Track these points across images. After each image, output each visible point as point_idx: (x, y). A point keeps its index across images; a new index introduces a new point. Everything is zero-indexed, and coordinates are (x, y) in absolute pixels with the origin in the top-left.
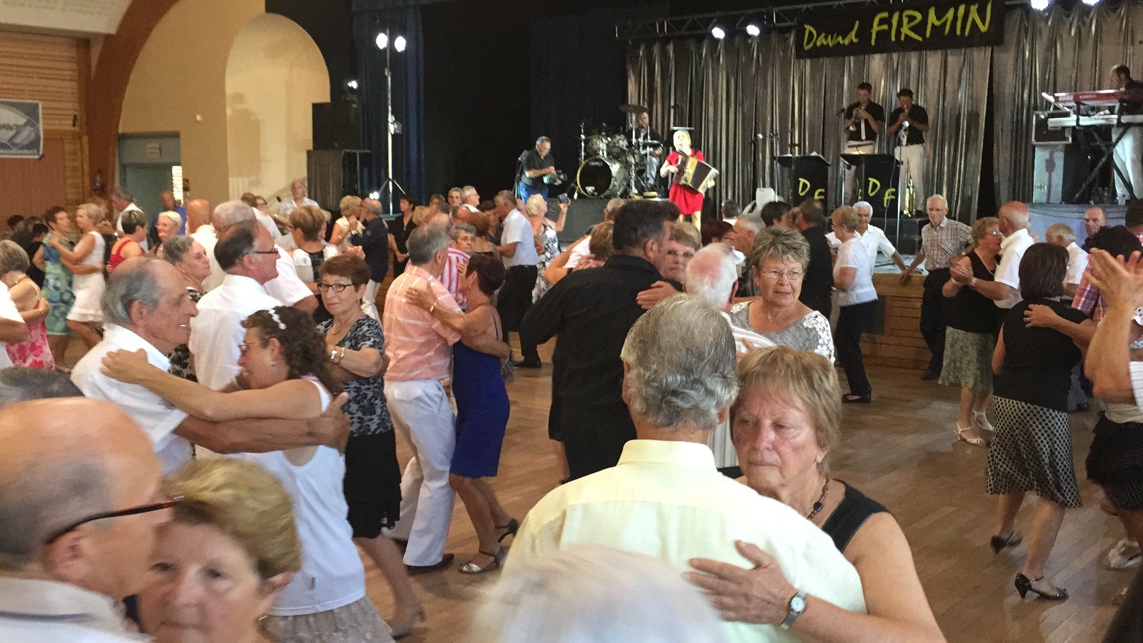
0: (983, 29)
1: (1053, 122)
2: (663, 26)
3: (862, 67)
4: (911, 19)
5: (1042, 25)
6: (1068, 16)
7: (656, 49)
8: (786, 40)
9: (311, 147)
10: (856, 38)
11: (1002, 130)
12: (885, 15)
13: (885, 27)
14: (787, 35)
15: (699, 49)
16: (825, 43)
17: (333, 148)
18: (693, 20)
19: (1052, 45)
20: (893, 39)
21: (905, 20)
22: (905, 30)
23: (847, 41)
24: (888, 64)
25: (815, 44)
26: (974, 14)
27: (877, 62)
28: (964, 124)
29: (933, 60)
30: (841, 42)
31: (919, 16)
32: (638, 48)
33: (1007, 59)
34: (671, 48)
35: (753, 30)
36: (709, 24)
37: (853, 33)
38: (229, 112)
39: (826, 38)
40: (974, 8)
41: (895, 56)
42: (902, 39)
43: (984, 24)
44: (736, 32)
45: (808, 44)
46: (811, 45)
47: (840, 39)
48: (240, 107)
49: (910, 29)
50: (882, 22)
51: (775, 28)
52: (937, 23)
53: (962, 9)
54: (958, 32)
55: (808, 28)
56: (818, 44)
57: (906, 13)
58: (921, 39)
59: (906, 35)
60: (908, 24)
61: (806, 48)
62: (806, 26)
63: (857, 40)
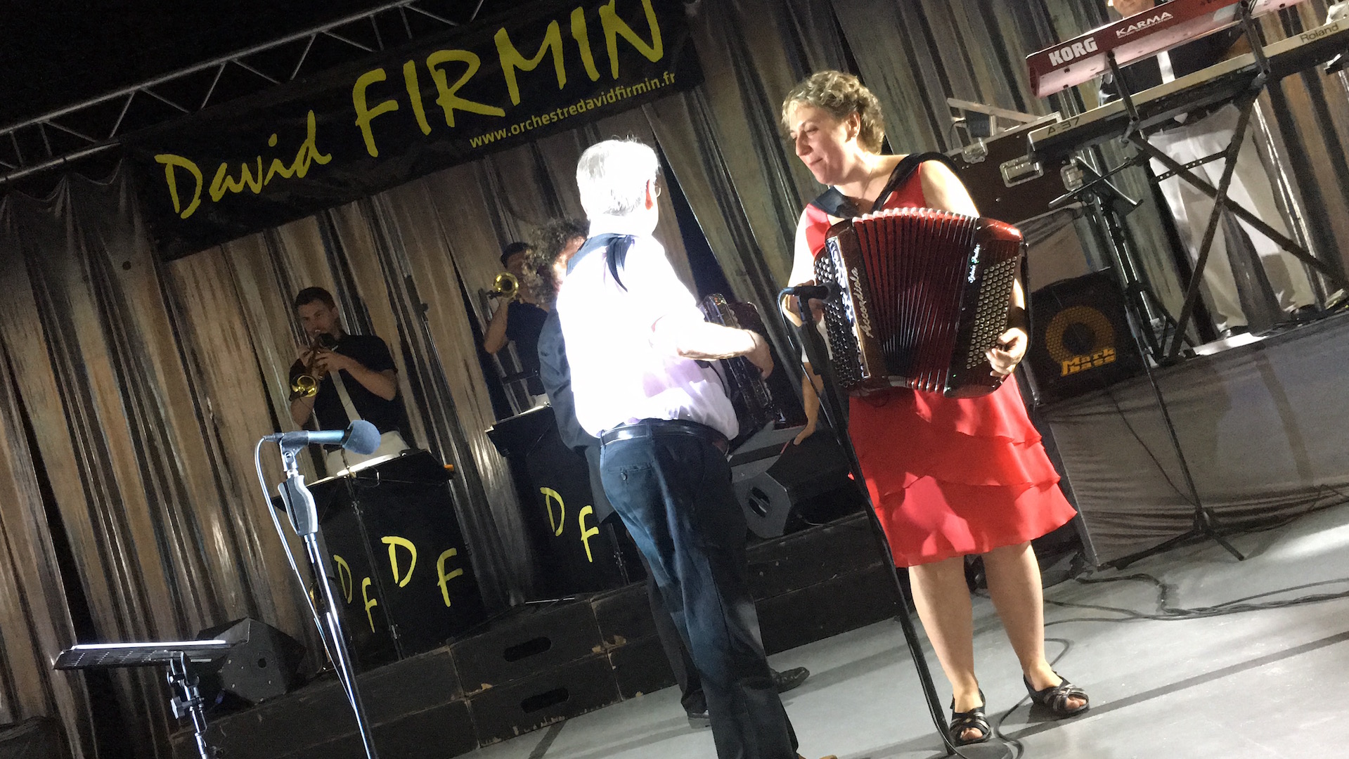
0: (655, 53)
4: (454, 69)
10: (322, 152)
12: (378, 75)
13: (391, 105)
16: (237, 188)
20: (426, 129)
21: (440, 79)
22: (449, 101)
23: (300, 168)
25: (205, 196)
26: (614, 26)
30: (287, 174)
37: (310, 142)
39: (235, 174)
40: (607, 12)
42: (450, 121)
45: (184, 206)
46: (196, 203)
47: (277, 166)
49: (459, 94)
50: (375, 94)
52: (529, 65)
53: (578, 21)
54: (594, 75)
55: (169, 160)
56: (216, 195)
57: (434, 59)
58: (500, 112)
59: (456, 111)
60: (449, 86)
61: (186, 214)
62: (160, 158)
63: (328, 158)
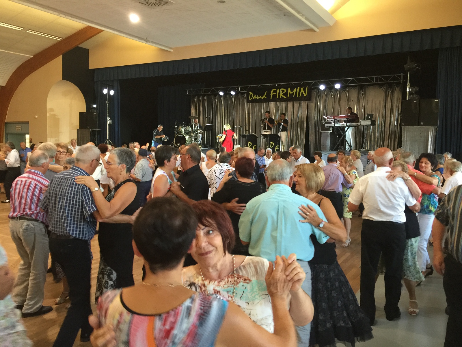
0: (305, 95)
1: (327, 125)
2: (203, 90)
3: (268, 106)
4: (283, 91)
5: (323, 95)
6: (331, 92)
7: (201, 98)
8: (244, 96)
9: (79, 128)
11: (311, 128)
12: (275, 90)
13: (275, 94)
14: (244, 95)
15: (215, 99)
16: (256, 98)
17: (87, 128)
18: (213, 89)
19: (326, 101)
20: (277, 97)
21: (281, 92)
22: (281, 95)
23: (263, 98)
24: (276, 105)
25: (253, 98)
26: (302, 91)
27: (272, 104)
28: (299, 125)
29: (290, 105)
30: (261, 98)
31: (285, 91)
32: (195, 98)
33: (312, 105)
34: (206, 98)
35: (233, 93)
36: (218, 90)
37: (265, 95)
38: (48, 115)
39: (256, 96)
40: (302, 88)
41: (278, 103)
42: (280, 97)
43: (305, 94)
44: (227, 93)
45: (250, 99)
46: (252, 98)
47: (261, 97)
48: (52, 113)
49: (283, 94)
50: (274, 92)
51: (240, 93)
52: (291, 93)
53: (299, 88)
54: (298, 96)
55: (251, 93)
56: (254, 98)
57: (282, 89)
58: (286, 98)
59: (281, 96)
60: (282, 93)
61: (250, 100)
62: (250, 92)
63: (266, 97)
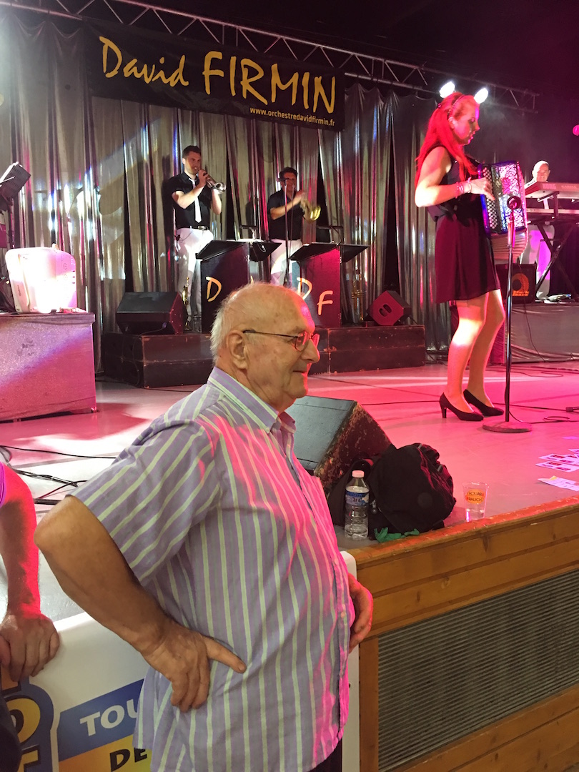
0: (330, 110)
4: (252, 73)
10: (185, 80)
12: (219, 55)
13: (221, 73)
16: (138, 76)
20: (234, 93)
21: (245, 73)
22: (246, 85)
23: (172, 82)
25: (121, 71)
26: (319, 89)
30: (165, 81)
31: (260, 72)
37: (180, 70)
39: (140, 68)
40: (318, 80)
42: (245, 96)
43: (330, 102)
45: (108, 71)
46: (115, 72)
47: (161, 74)
49: (251, 84)
50: (215, 64)
52: (283, 87)
53: (306, 76)
54: (307, 107)
55: (108, 43)
56: (127, 74)
57: (245, 62)
58: (265, 102)
59: (248, 92)
60: (249, 78)
61: (109, 75)
62: (102, 39)
63: (187, 83)
